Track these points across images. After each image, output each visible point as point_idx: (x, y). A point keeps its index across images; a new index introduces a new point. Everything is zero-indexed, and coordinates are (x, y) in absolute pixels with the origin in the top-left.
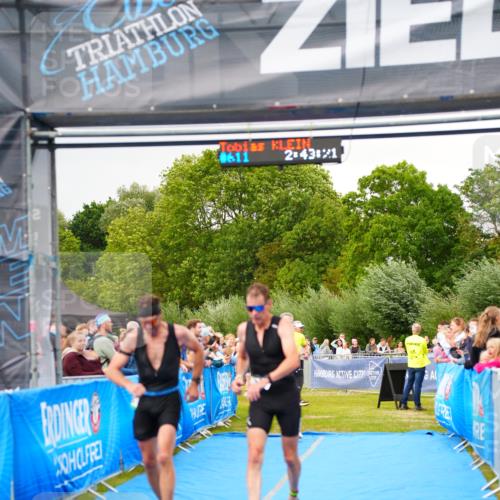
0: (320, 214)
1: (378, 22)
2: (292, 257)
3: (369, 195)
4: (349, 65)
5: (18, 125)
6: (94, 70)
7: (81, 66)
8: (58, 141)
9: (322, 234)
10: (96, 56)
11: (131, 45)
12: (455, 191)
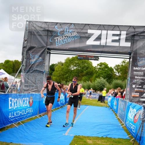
0: (90, 69)
1: (107, 38)
2: (85, 76)
3: (99, 67)
4: (101, 45)
5: (45, 49)
6: (59, 41)
7: (56, 41)
8: (51, 52)
9: (90, 72)
10: (59, 39)
11: (65, 38)
12: (113, 68)
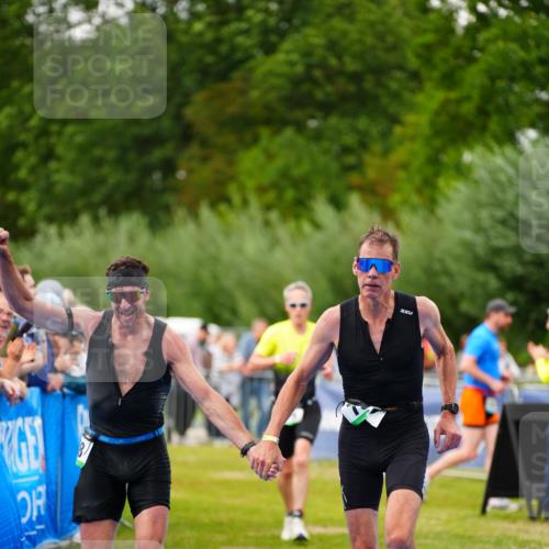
2: (276, 122)
9: (352, 66)
